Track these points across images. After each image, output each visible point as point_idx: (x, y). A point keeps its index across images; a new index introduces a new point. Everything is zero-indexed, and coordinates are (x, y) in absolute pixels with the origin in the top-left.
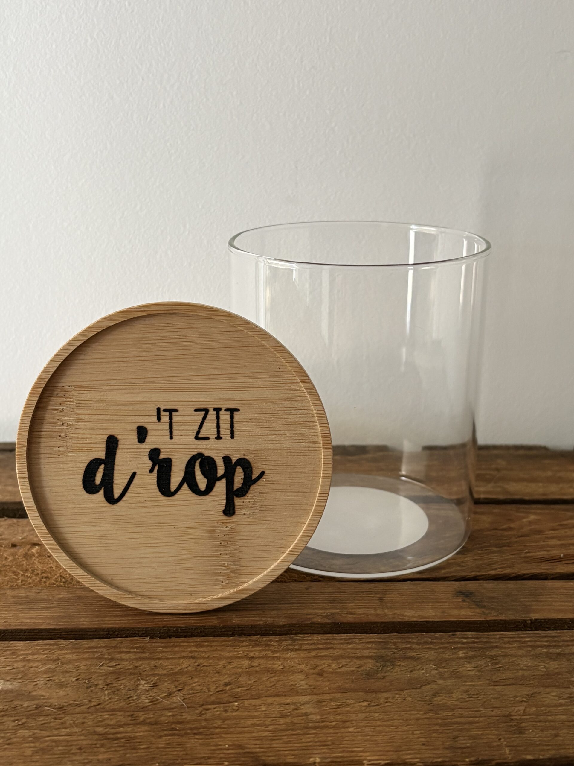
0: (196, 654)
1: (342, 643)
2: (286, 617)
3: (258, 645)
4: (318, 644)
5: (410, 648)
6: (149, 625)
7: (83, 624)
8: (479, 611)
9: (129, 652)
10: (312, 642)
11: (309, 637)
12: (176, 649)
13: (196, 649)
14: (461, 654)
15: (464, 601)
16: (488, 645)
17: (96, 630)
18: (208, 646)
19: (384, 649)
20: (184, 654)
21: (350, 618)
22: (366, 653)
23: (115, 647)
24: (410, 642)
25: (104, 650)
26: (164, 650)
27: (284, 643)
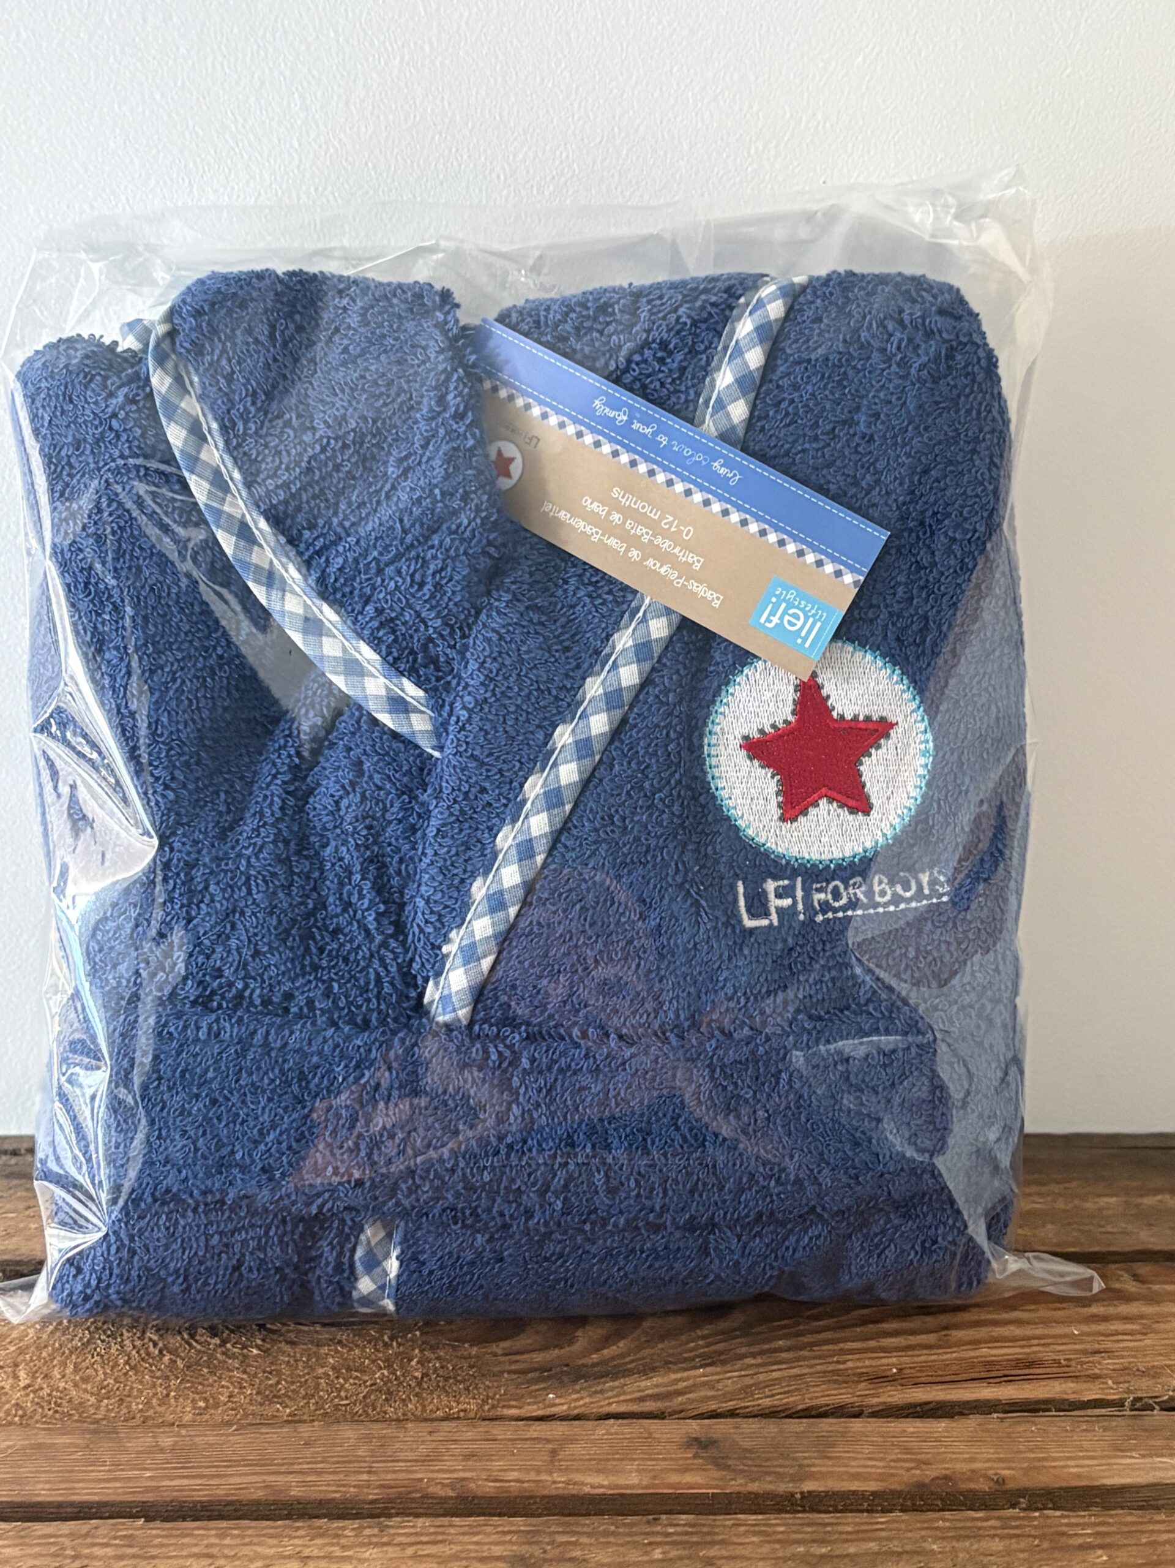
0: (214, 1551)
1: (464, 1534)
2: (382, 1486)
3: (322, 1536)
4: (422, 1535)
5: (575, 1543)
6: (150, 1497)
7: (39, 1495)
8: (717, 1474)
9: (106, 1545)
10: (412, 1530)
11: (411, 1521)
12: (186, 1540)
13: (217, 1541)
14: (657, 1554)
15: (695, 1457)
16: (708, 1538)
17: (60, 1505)
18: (238, 1536)
19: (530, 1543)
20: (196, 1550)
21: (490, 1488)
22: (497, 1550)
23: (86, 1535)
24: (578, 1533)
25: (67, 1542)
26: (165, 1541)
27: (367, 1532)
